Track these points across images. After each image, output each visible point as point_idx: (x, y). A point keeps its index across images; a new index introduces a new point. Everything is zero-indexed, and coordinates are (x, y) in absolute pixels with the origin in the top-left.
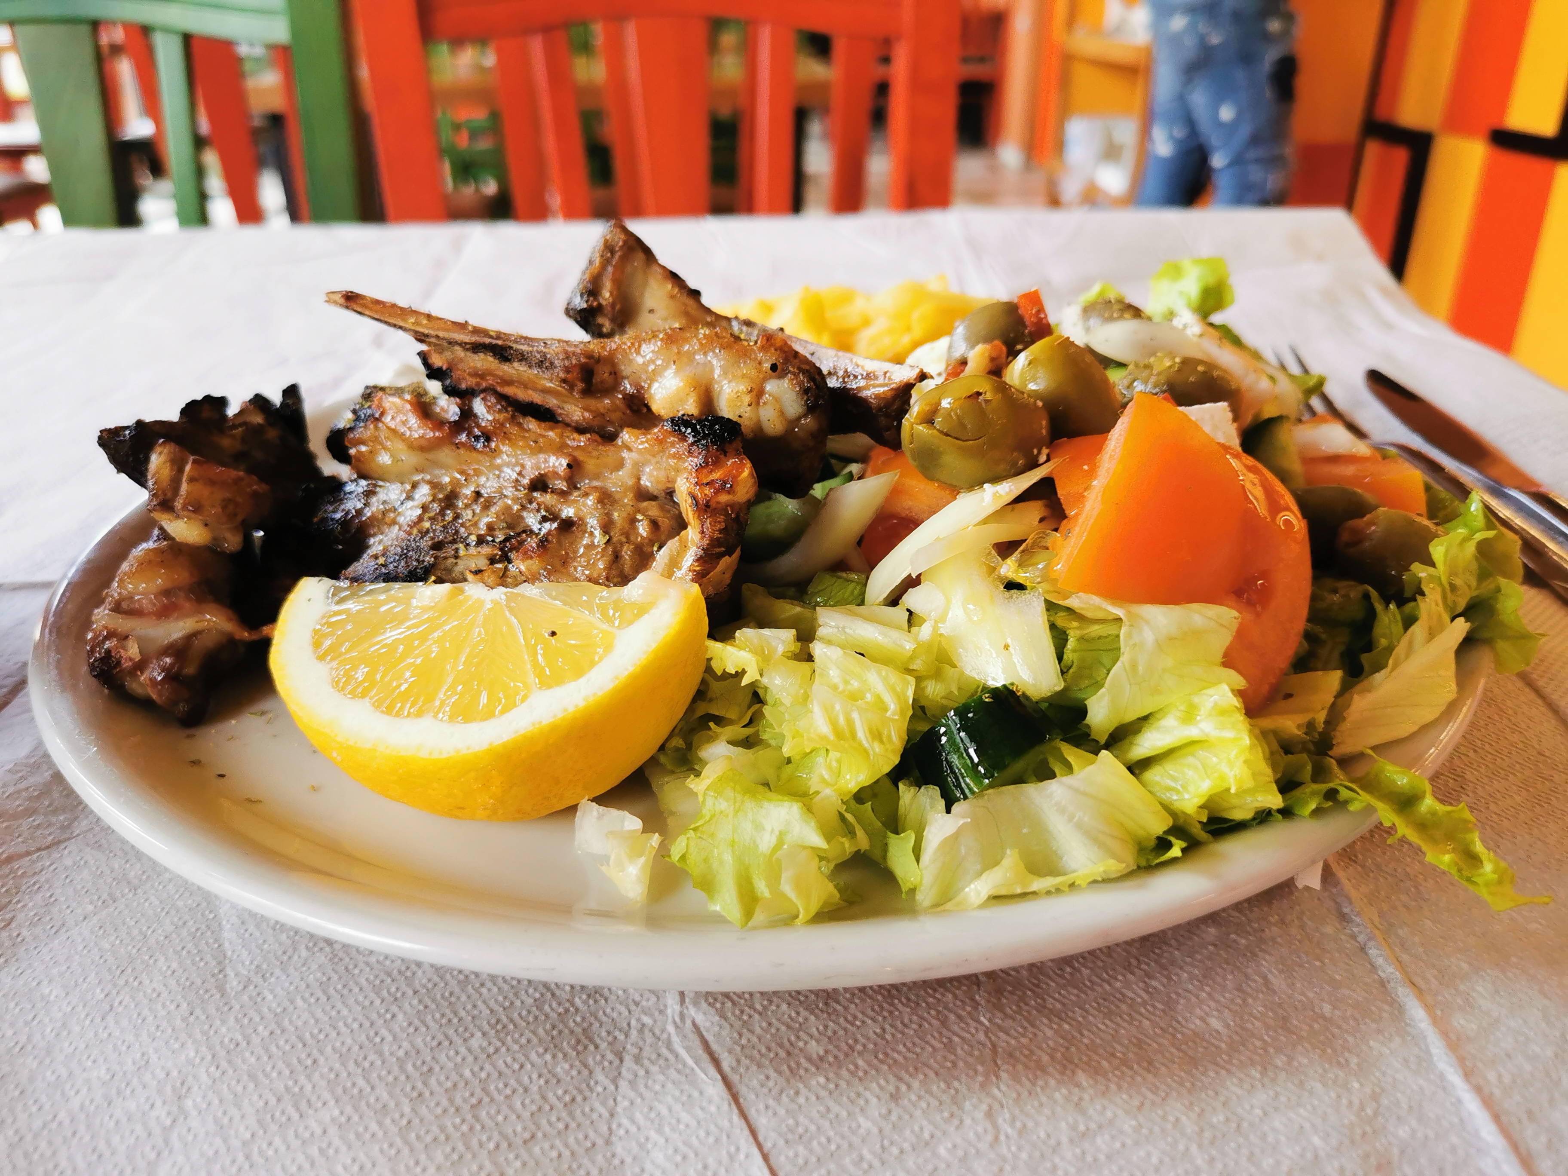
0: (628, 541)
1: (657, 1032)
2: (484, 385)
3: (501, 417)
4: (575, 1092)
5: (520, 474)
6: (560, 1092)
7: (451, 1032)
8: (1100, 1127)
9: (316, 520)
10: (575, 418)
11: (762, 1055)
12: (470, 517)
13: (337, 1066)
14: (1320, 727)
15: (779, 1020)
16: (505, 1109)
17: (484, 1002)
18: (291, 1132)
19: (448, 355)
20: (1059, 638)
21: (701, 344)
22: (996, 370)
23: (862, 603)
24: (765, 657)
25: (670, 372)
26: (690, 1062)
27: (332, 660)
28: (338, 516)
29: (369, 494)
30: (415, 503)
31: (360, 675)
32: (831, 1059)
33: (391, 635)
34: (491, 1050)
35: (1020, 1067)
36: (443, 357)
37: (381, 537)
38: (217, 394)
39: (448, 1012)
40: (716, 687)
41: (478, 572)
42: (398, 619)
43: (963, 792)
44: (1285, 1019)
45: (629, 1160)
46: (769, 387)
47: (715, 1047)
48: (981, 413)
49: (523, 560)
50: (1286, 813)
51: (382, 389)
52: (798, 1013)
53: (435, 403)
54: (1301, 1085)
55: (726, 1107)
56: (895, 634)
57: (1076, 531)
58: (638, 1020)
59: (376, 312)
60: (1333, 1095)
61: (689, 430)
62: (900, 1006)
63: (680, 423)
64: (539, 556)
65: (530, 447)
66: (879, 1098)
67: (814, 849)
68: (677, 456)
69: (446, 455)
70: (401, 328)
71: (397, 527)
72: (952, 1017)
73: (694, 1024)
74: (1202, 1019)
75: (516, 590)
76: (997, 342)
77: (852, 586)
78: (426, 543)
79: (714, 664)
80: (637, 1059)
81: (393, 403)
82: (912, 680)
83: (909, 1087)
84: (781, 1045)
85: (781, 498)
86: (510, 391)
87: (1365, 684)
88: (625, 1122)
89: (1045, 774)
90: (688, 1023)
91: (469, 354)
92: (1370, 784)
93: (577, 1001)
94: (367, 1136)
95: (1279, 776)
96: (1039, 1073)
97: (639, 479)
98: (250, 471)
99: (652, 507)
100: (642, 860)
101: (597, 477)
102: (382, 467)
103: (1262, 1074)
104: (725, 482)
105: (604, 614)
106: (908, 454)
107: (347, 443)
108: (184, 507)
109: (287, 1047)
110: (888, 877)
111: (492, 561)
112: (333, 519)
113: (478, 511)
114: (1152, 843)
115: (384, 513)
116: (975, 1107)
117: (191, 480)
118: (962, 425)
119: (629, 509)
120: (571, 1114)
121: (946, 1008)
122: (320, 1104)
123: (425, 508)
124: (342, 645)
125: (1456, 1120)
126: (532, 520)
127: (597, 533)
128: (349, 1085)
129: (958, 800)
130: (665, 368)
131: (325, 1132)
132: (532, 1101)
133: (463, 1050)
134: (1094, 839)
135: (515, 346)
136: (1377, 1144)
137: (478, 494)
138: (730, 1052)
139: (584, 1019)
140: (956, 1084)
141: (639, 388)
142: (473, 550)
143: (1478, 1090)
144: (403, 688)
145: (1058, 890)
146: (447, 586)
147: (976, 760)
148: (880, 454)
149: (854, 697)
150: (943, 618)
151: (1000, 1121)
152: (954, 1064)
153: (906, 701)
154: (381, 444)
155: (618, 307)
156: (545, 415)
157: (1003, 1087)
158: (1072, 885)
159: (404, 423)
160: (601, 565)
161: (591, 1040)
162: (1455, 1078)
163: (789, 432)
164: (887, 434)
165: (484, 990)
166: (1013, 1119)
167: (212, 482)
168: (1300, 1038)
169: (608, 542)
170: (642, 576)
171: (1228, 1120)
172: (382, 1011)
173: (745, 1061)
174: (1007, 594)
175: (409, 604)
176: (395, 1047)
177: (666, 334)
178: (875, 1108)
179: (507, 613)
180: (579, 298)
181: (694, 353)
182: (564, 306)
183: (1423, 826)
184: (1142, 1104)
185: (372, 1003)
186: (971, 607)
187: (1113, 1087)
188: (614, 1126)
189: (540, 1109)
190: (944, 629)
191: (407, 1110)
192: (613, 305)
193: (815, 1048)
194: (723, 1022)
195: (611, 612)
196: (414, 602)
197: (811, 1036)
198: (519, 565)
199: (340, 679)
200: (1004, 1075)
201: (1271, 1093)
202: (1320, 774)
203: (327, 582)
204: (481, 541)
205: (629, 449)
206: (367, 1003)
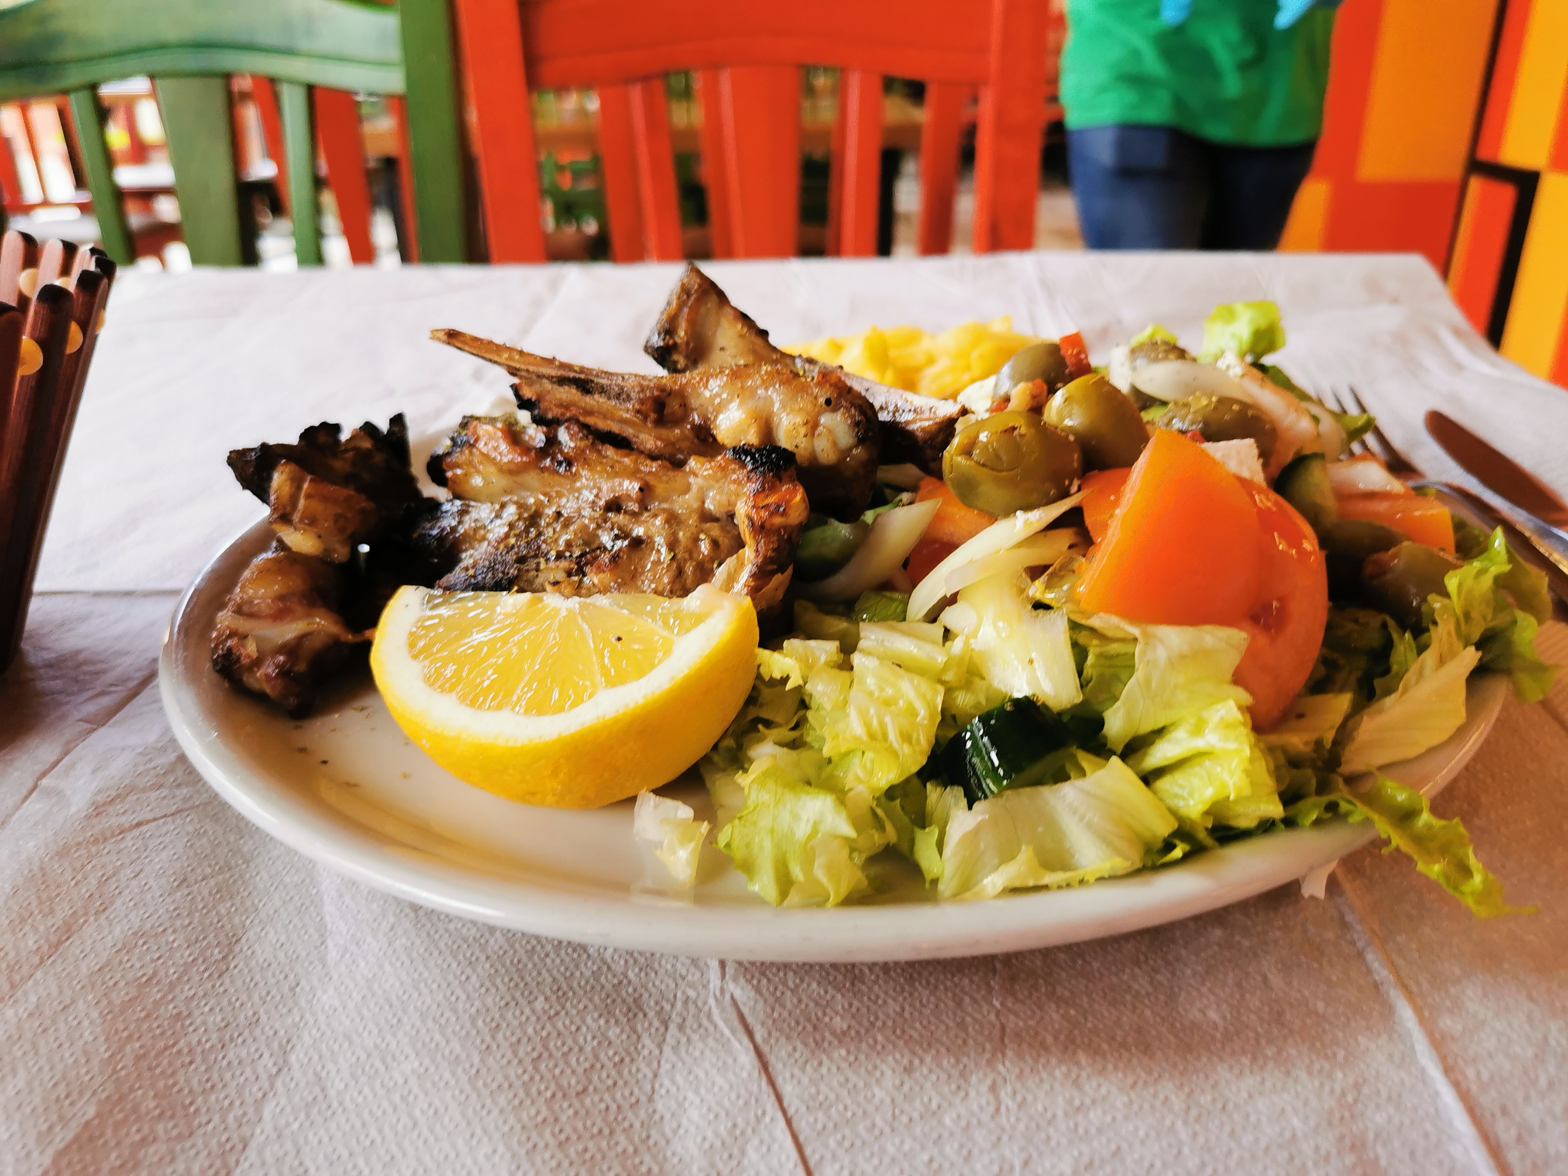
0: (691, 558)
1: (700, 1004)
2: (568, 415)
3: (582, 444)
4: (623, 1054)
5: (597, 496)
6: (611, 1053)
7: (518, 994)
8: (1094, 1102)
9: (415, 535)
10: (649, 446)
11: (791, 1029)
12: (551, 534)
13: (418, 1023)
14: (1328, 744)
15: (809, 997)
16: (561, 1065)
17: (548, 971)
18: (378, 1083)
19: (537, 387)
20: (1080, 653)
21: (763, 380)
22: (1036, 409)
23: (904, 619)
24: (808, 666)
25: (734, 405)
26: (727, 1032)
27: (425, 658)
28: (435, 532)
29: (463, 512)
30: (503, 521)
31: (449, 672)
32: (853, 1033)
33: (479, 637)
34: (552, 1012)
35: (1025, 1046)
36: (533, 388)
37: (472, 551)
38: (332, 421)
39: (516, 977)
40: (766, 693)
41: (556, 583)
42: (483, 624)
43: (984, 792)
44: (1280, 1014)
45: (668, 1116)
46: (823, 420)
47: (750, 1020)
48: (1017, 446)
49: (596, 574)
50: (1289, 823)
51: (478, 419)
52: (826, 992)
53: (524, 432)
54: (1288, 1073)
55: (756, 1073)
56: (928, 648)
57: (1099, 555)
58: (684, 993)
59: (475, 348)
60: (1317, 1083)
61: (749, 458)
62: (920, 989)
63: (741, 452)
64: (611, 570)
65: (607, 472)
66: (894, 1071)
67: (847, 839)
68: (737, 482)
69: (532, 478)
70: (495, 362)
71: (486, 543)
72: (967, 1000)
73: (732, 997)
74: (1200, 1010)
75: (588, 600)
76: (1039, 381)
77: (895, 605)
78: (511, 557)
79: (763, 670)
80: (681, 1028)
81: (487, 431)
82: (941, 690)
83: (922, 1061)
84: (809, 1020)
85: (836, 523)
86: (591, 420)
87: (1376, 706)
88: (667, 1082)
89: (1061, 777)
90: (728, 997)
91: (556, 386)
92: (1372, 800)
93: (631, 975)
94: (442, 1084)
95: (1283, 787)
96: (1042, 1052)
97: (703, 502)
98: (360, 490)
99: (715, 530)
100: (692, 845)
101: (665, 500)
102: (474, 488)
103: (1252, 1063)
104: (779, 506)
105: (666, 624)
106: (949, 483)
107: (445, 467)
108: (301, 521)
109: (377, 1009)
110: (915, 871)
111: (569, 574)
112: (430, 535)
113: (558, 529)
114: (1159, 845)
115: (476, 530)
116: (980, 1081)
117: (308, 496)
118: (998, 457)
119: (694, 530)
120: (620, 1074)
121: (963, 990)
122: (403, 1058)
123: (511, 526)
124: (434, 646)
125: (1432, 1110)
126: (606, 539)
127: (664, 550)
128: (428, 1040)
129: (980, 799)
130: (730, 401)
131: (406, 1082)
132: (586, 1059)
133: (527, 1011)
134: (1102, 838)
135: (596, 380)
136: (1354, 1128)
137: (559, 514)
138: (763, 1024)
139: (635, 990)
140: (965, 1060)
141: (706, 419)
142: (552, 564)
143: (1456, 1085)
144: (485, 684)
145: (1068, 885)
146: (527, 595)
147: (996, 763)
148: (928, 483)
149: (888, 703)
150: (975, 634)
151: (1002, 1094)
152: (965, 1042)
153: (936, 708)
154: (474, 467)
155: (691, 345)
156: (621, 443)
157: (1007, 1063)
158: (1082, 882)
159: (496, 449)
160: (666, 580)
161: (641, 1009)
162: (1435, 1073)
163: (842, 460)
164: (933, 465)
165: (548, 961)
166: (1015, 1093)
167: (325, 499)
168: (1291, 1032)
169: (673, 559)
170: (701, 588)
171: (1214, 1100)
172: (459, 973)
173: (775, 1033)
174: (1034, 613)
175: (493, 611)
176: (468, 1006)
177: (732, 370)
178: (890, 1079)
179: (580, 620)
180: (656, 336)
181: (757, 388)
182: (643, 343)
183: (1418, 840)
184: (1135, 1083)
185: (449, 966)
186: (1001, 624)
187: (1110, 1067)
188: (657, 1086)
189: (592, 1066)
190: (977, 644)
191: (476, 1060)
192: (687, 344)
193: (839, 1024)
194: (758, 997)
195: (672, 621)
196: (498, 609)
197: (837, 1013)
198: (592, 578)
199: (431, 676)
200: (1009, 1053)
201: (1258, 1078)
202: (1323, 788)
203: (423, 591)
204: (560, 556)
205: (696, 475)
206: (445, 966)
